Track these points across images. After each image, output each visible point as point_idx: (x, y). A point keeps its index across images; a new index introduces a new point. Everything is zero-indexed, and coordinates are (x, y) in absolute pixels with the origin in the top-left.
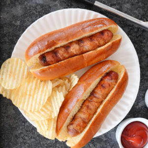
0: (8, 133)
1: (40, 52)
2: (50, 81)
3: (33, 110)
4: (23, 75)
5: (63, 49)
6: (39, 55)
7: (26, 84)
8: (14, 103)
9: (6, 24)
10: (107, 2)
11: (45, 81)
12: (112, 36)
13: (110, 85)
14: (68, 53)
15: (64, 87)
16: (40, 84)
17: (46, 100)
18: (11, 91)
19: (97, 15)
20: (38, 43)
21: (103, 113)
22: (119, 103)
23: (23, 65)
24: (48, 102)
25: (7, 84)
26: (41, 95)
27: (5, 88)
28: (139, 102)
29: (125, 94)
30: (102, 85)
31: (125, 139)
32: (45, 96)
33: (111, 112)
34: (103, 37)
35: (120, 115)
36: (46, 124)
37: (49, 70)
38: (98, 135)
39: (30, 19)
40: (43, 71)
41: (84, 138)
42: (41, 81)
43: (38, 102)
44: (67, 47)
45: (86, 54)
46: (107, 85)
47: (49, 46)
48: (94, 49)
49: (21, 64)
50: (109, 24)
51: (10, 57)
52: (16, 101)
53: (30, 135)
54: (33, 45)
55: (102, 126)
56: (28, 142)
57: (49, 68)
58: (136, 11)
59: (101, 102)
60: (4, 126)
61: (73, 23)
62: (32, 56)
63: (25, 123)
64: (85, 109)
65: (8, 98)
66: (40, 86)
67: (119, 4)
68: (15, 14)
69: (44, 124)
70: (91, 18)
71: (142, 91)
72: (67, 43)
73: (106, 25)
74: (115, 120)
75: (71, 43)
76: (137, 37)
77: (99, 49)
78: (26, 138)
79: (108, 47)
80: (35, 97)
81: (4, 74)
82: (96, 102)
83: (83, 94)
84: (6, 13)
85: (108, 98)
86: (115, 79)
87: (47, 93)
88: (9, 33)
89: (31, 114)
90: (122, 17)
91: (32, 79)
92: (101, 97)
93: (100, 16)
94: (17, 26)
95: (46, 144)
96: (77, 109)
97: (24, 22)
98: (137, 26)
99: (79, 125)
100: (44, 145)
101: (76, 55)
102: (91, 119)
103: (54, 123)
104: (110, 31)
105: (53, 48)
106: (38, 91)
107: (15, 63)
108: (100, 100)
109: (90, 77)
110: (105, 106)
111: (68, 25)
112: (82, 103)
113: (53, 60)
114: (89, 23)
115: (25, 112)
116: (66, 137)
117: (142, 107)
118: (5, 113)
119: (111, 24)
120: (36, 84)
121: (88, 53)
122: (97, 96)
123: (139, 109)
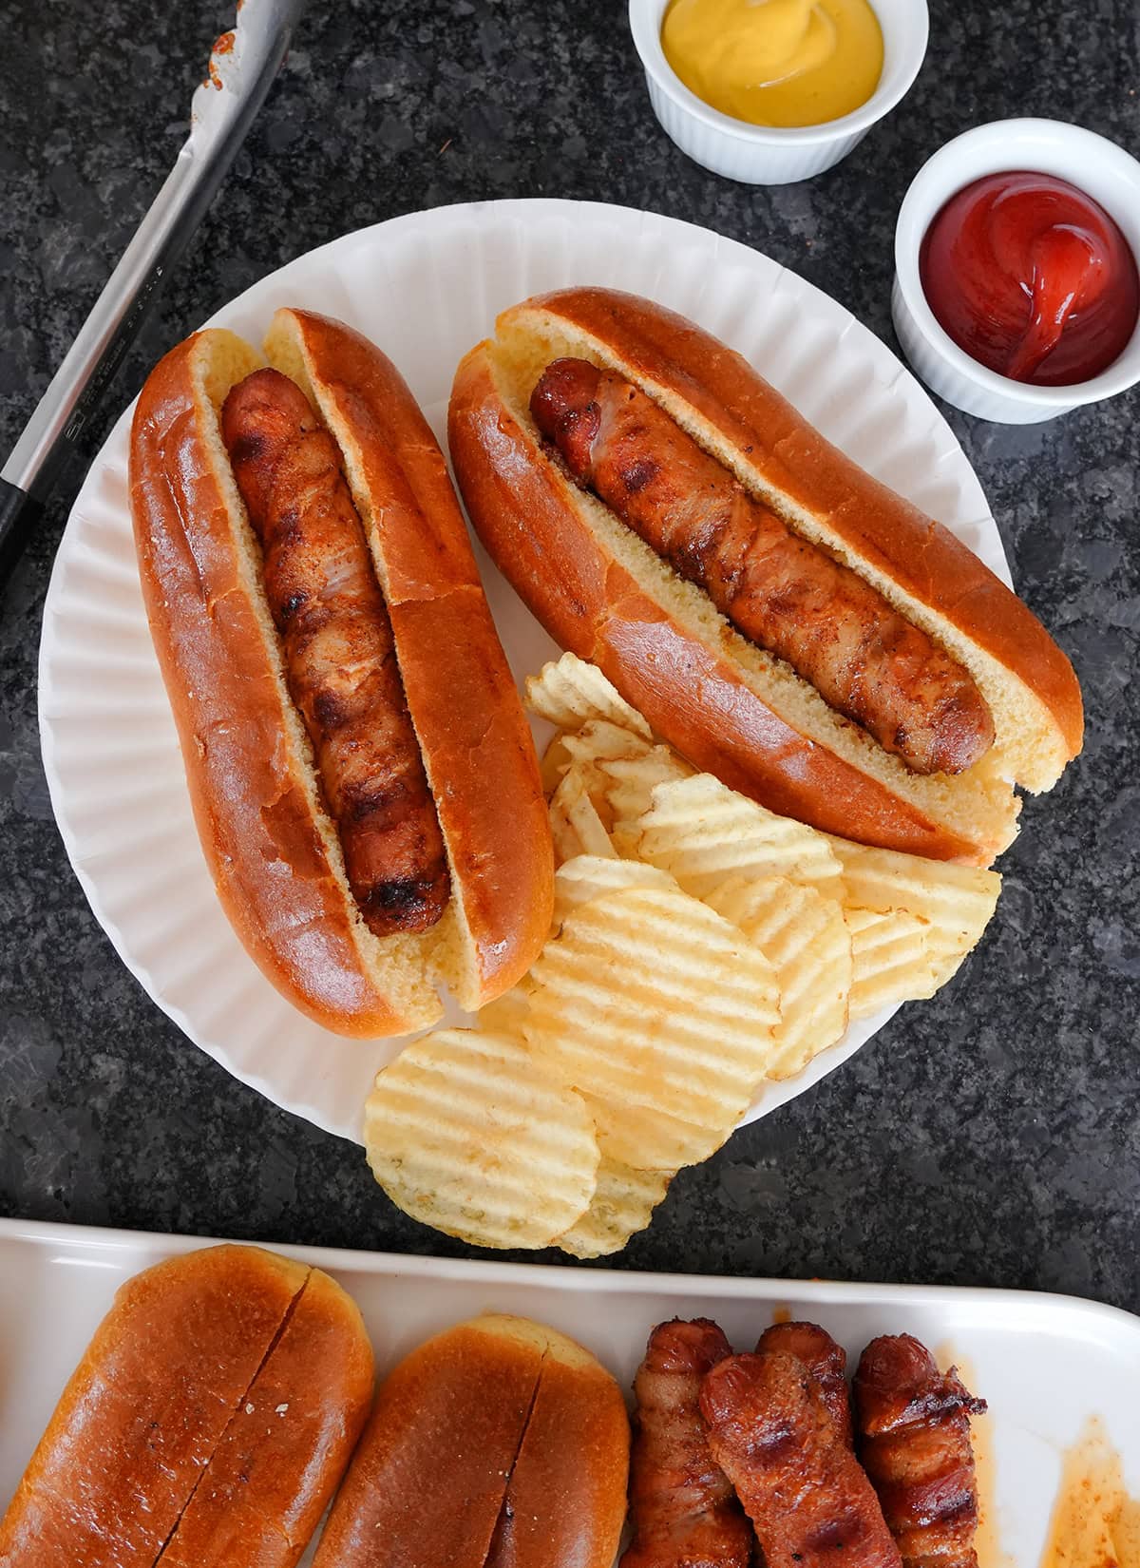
0: (924, 1221)
1: (341, 924)
2: (562, 872)
3: (771, 1019)
4: (501, 1067)
5: (337, 748)
6: (360, 932)
7: (566, 1046)
8: (705, 1152)
9: (105, 1163)
10: (16, 400)
11: (561, 907)
12: (272, 377)
13: (636, 430)
14: (367, 715)
15: (619, 770)
16: (579, 948)
17: (705, 912)
18: (610, 1165)
19: (109, 478)
20: (273, 927)
21: (843, 498)
22: (776, 378)
23: (425, 1063)
24: (719, 897)
25: (555, 1194)
26: (660, 941)
27: (583, 1205)
28: (783, 229)
29: (710, 324)
30: (633, 487)
31: (1041, 359)
32: (667, 914)
33: (838, 437)
34: (271, 448)
35: (863, 382)
36: (883, 928)
37: (479, 867)
38: (993, 555)
39: (91, 978)
40: (488, 914)
41: (1011, 657)
42: (558, 934)
43: (715, 973)
44: (321, 720)
45: (387, 583)
46: (633, 447)
47: (304, 853)
48: (354, 519)
49: (415, 1073)
50: (190, 392)
51: (353, 1155)
52: (686, 1139)
53: (950, 1055)
54: (282, 969)
55: (931, 513)
56: (1000, 1075)
57: (468, 863)
58: (106, 192)
59: (758, 505)
60: (862, 1249)
61: (151, 661)
62: (368, 986)
63: (861, 1089)
64: (797, 633)
65: (659, 1196)
66: (590, 949)
67: (39, 312)
68: (43, 1089)
69: (884, 939)
70: (126, 522)
71: (698, 196)
72: (290, 716)
73: (186, 417)
74: (895, 418)
75: (297, 687)
76: (300, 197)
77: (359, 482)
78: (969, 1088)
79: (350, 417)
80: (670, 990)
81: (479, 1203)
82: (753, 539)
83: (679, 630)
84: (27, 1157)
85: (731, 452)
86: (594, 389)
87: (656, 897)
88: (174, 1143)
89: (794, 1035)
90: (142, 294)
91: (536, 1003)
92: (716, 505)
93: (113, 456)
94: (132, 1079)
95: (1026, 944)
96: (791, 688)
97: (103, 1023)
98: (216, 196)
99: (909, 687)
100: (1032, 964)
101: (389, 659)
102: (876, 592)
103: (878, 867)
104: (235, 392)
105: (320, 821)
106: (627, 962)
107: (406, 1119)
108: (741, 512)
109: (561, 572)
110: (787, 476)
111: (160, 700)
112: (750, 649)
113: (407, 832)
114: (162, 542)
115: (776, 1077)
116: (987, 787)
117: (817, 211)
118: (769, 1229)
119: (185, 373)
120: (579, 975)
121: (382, 566)
122: (705, 528)
123: (829, 235)
